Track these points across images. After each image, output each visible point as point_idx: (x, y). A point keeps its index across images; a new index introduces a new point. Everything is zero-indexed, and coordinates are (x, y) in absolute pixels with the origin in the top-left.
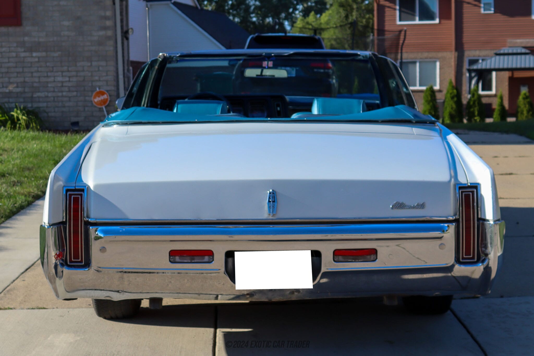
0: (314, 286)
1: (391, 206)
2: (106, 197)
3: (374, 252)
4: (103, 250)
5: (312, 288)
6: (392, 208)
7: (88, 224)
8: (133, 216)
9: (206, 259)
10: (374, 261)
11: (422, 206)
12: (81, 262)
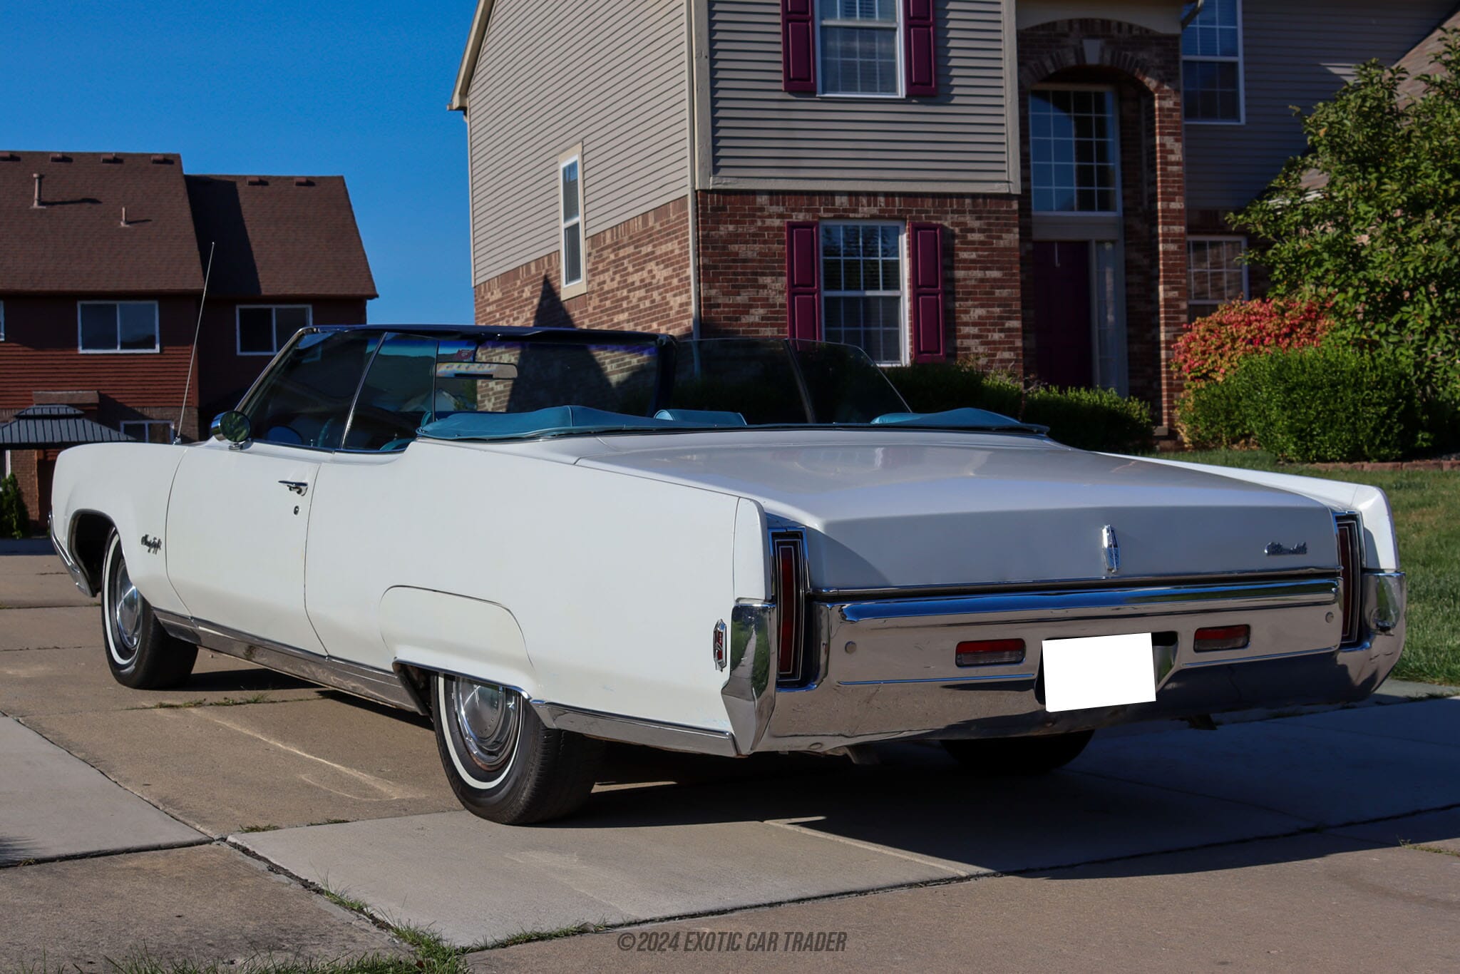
0: (1157, 695)
1: (1266, 551)
2: (848, 546)
3: (1245, 631)
4: (850, 647)
5: (1154, 699)
6: (1269, 554)
7: (816, 598)
8: (899, 578)
9: (1007, 656)
10: (1245, 646)
11: (1302, 550)
12: (793, 675)
